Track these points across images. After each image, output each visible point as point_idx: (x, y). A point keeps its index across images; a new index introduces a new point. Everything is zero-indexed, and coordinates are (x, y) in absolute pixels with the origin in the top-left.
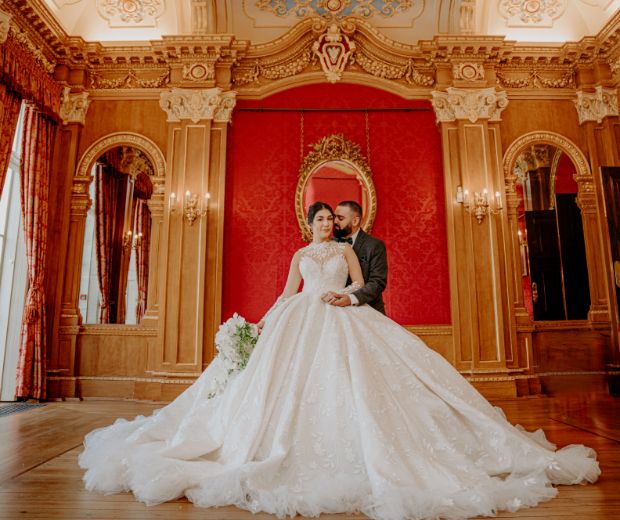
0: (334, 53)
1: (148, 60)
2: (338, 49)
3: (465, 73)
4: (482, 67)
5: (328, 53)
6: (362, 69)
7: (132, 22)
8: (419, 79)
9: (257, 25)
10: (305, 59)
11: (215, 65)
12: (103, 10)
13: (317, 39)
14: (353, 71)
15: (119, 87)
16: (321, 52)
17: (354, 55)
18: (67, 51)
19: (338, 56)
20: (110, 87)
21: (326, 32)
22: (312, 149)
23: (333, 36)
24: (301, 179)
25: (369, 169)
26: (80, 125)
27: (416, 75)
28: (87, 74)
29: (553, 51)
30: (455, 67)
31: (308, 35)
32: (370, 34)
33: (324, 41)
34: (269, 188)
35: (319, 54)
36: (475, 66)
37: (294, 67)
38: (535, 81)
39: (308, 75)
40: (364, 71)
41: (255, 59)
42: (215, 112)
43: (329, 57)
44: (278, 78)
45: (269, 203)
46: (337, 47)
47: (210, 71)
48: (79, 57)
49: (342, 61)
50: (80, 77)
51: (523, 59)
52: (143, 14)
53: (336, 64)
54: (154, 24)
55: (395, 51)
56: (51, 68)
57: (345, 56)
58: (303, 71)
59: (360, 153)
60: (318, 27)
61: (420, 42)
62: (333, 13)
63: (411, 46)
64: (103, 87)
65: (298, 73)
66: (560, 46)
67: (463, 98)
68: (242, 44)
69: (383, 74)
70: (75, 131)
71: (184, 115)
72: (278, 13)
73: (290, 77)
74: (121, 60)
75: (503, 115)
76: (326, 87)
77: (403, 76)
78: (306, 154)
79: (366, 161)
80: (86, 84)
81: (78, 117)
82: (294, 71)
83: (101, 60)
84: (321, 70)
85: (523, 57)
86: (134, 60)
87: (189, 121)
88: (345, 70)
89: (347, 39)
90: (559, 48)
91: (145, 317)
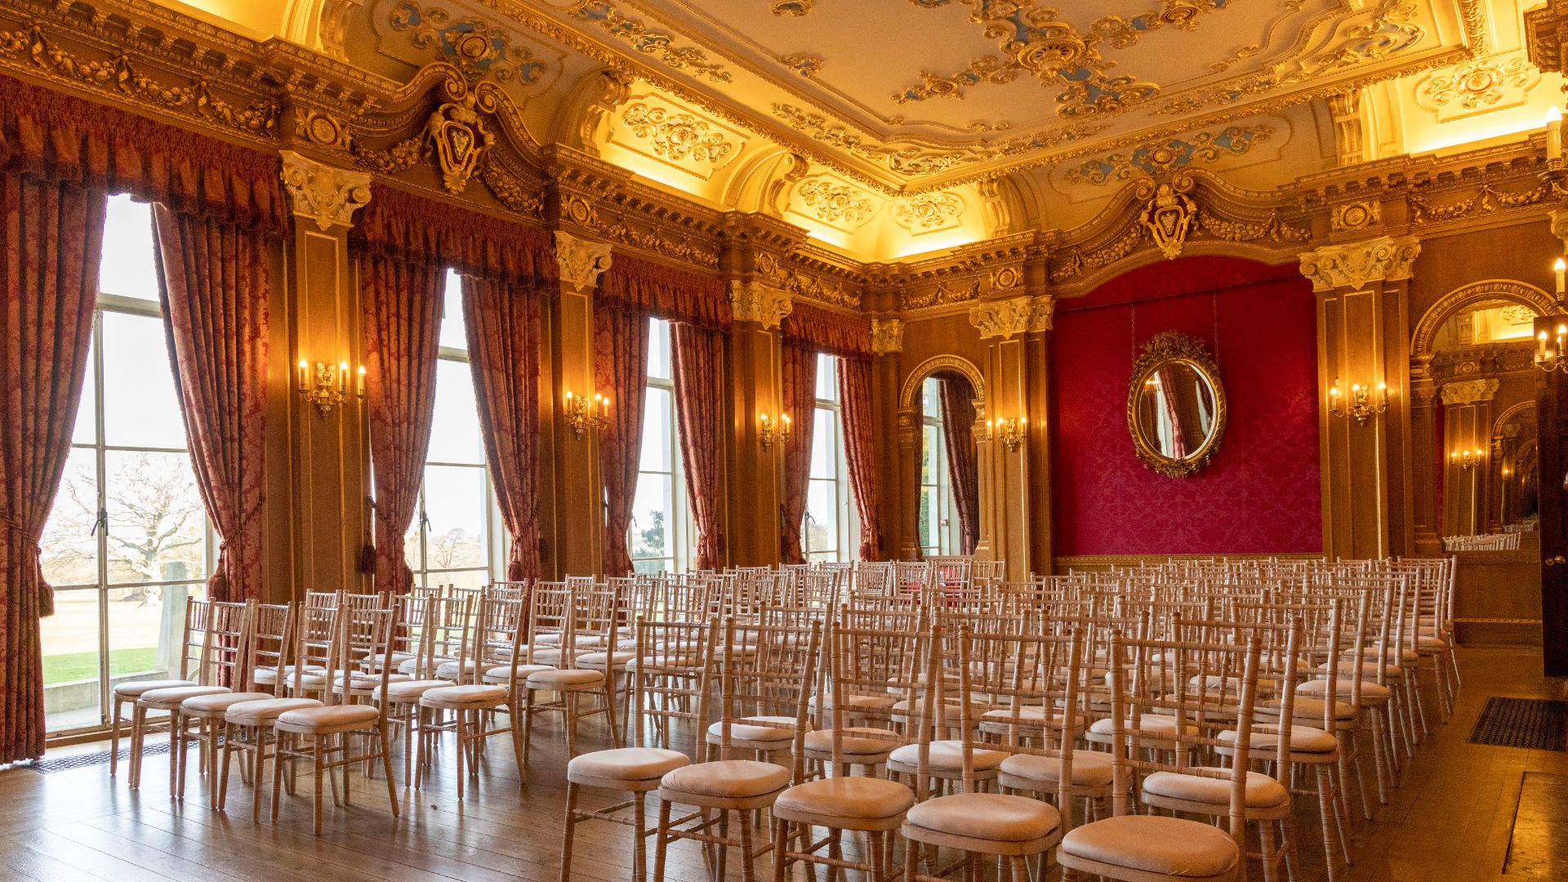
0: (1169, 220)
1: (954, 270)
2: (1174, 216)
3: (1350, 219)
4: (1377, 204)
5: (1161, 222)
6: (1208, 235)
7: (934, 226)
8: (1289, 233)
9: (1074, 200)
10: (1134, 235)
11: (1024, 266)
12: (901, 220)
13: (1144, 207)
14: (1198, 239)
15: (931, 304)
16: (1154, 223)
17: (1197, 216)
18: (870, 279)
19: (1175, 224)
20: (921, 306)
21: (1155, 196)
22: (1144, 352)
23: (1166, 200)
24: (1132, 389)
25: (1215, 367)
26: (895, 353)
27: (1284, 229)
28: (897, 295)
29: (1513, 149)
30: (1335, 213)
31: (1133, 204)
32: (1214, 185)
33: (1155, 208)
34: (1098, 401)
35: (1150, 225)
36: (1365, 205)
37: (1119, 248)
38: (1485, 200)
39: (1139, 254)
40: (1213, 237)
41: (1071, 248)
42: (1030, 322)
43: (1164, 227)
44: (1104, 265)
45: (1099, 419)
46: (1172, 212)
47: (1018, 275)
48: (884, 281)
49: (1181, 229)
50: (889, 301)
51: (1458, 174)
52: (942, 215)
53: (1172, 235)
54: (957, 223)
55: (1249, 202)
56: (856, 301)
57: (1185, 222)
58: (1134, 249)
59: (1204, 348)
60: (1144, 192)
61: (1280, 187)
62: (1166, 166)
63: (1272, 193)
64: (916, 306)
65: (1127, 254)
66: (1526, 138)
67: (1344, 258)
68: (1050, 235)
69: (1237, 236)
70: (892, 362)
71: (995, 332)
72: (1094, 182)
73: (1117, 261)
74: (927, 275)
75: (1415, 267)
76: (1165, 265)
77: (1267, 233)
78: (1137, 357)
79: (1212, 358)
80: (898, 308)
81: (893, 346)
82: (1122, 253)
83: (907, 278)
84: (1156, 245)
85: (1457, 171)
86: (940, 272)
87: (1001, 338)
88: (1186, 239)
89: (1185, 199)
90: (1524, 143)
91: (978, 548)
